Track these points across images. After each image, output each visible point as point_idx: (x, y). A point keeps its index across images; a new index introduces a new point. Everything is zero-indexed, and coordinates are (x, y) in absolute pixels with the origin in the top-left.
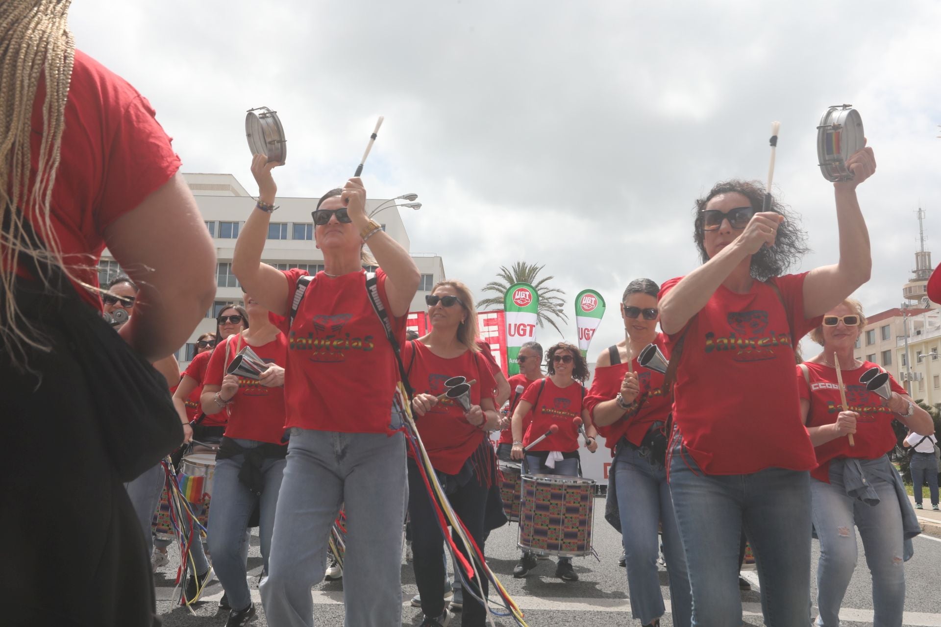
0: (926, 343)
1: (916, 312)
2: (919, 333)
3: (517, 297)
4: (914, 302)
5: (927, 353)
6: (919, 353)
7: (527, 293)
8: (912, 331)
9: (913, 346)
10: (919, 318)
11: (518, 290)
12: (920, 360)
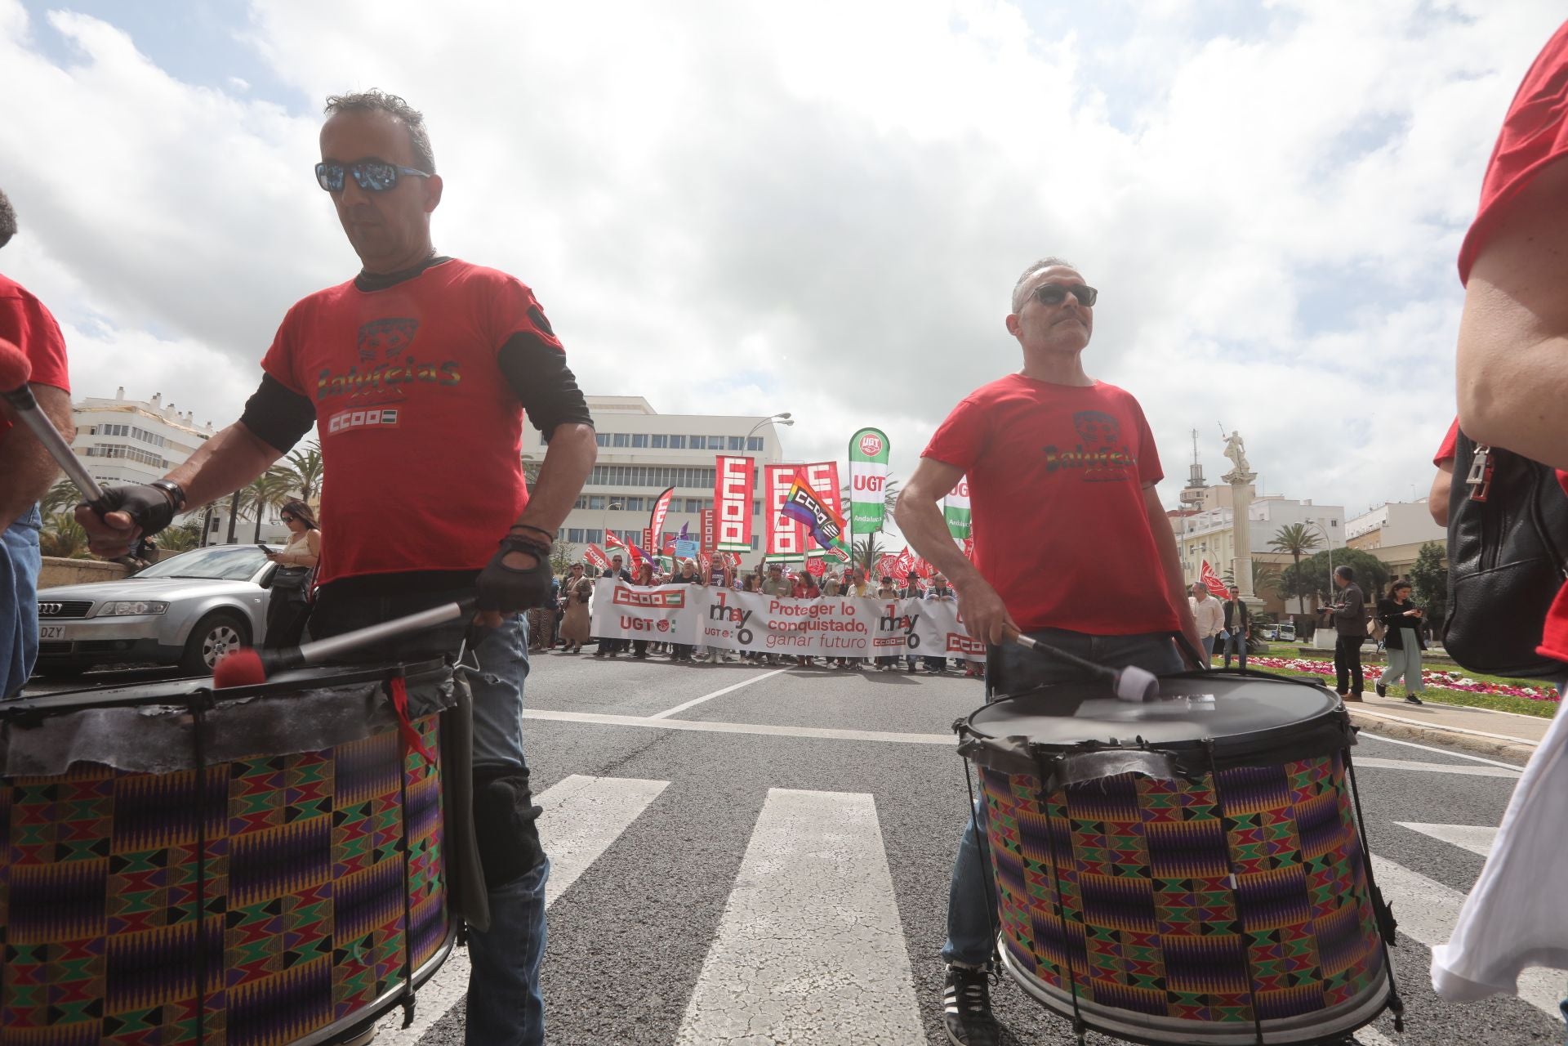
0: (1198, 538)
1: (1190, 513)
2: (1192, 530)
3: (864, 444)
4: (1189, 505)
5: (1198, 546)
6: (1192, 546)
7: (877, 440)
8: (1187, 529)
9: (1187, 541)
10: (1192, 518)
11: (866, 437)
12: (1192, 552)
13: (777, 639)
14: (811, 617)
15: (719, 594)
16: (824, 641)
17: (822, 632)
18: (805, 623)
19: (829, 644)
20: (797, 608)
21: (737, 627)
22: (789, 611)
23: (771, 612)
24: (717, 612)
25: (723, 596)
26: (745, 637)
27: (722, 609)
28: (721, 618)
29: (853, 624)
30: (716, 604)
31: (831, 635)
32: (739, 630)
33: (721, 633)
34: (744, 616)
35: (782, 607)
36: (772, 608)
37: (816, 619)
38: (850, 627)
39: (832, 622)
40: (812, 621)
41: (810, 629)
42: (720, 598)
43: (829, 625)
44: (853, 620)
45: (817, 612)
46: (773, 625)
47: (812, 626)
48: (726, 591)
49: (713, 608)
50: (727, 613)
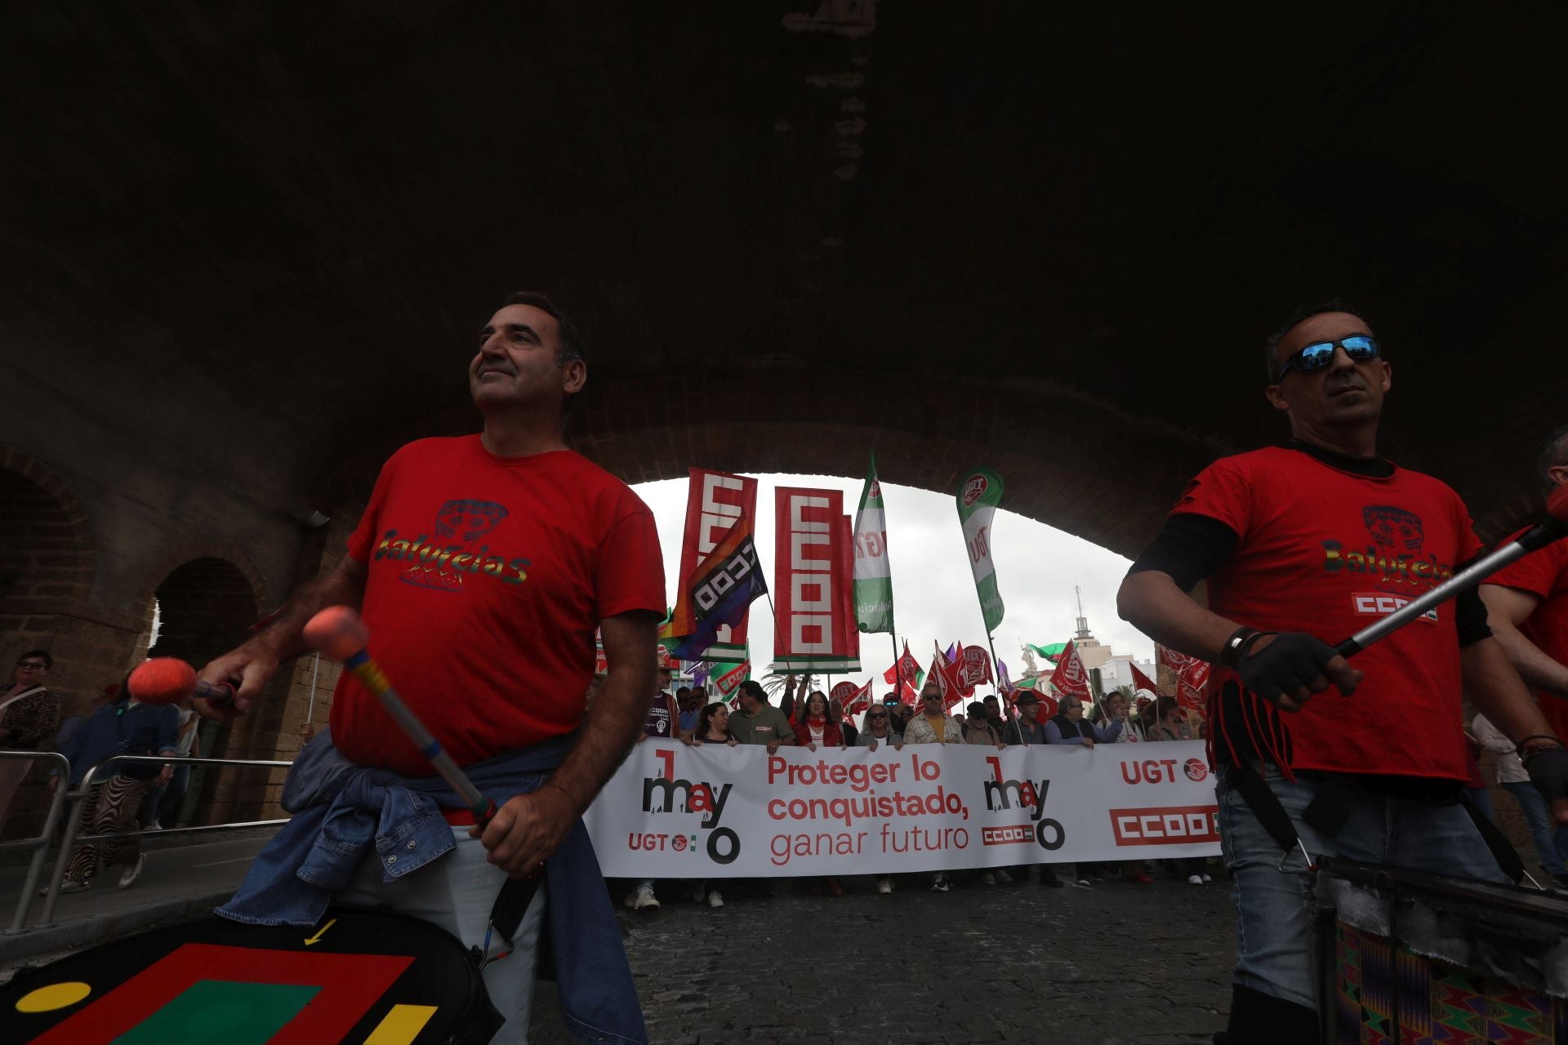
13: (793, 843)
14: (854, 787)
15: (660, 753)
16: (889, 838)
17: (880, 818)
18: (845, 802)
19: (900, 845)
20: (822, 766)
21: (705, 825)
22: (807, 775)
23: (771, 781)
24: (658, 794)
25: (668, 756)
26: (724, 846)
27: (669, 786)
28: (668, 807)
29: (940, 798)
30: (655, 777)
31: (900, 824)
32: (712, 830)
33: (668, 842)
34: (717, 798)
35: (792, 769)
36: (772, 772)
37: (866, 794)
38: (935, 804)
39: (898, 798)
40: (859, 797)
41: (858, 815)
42: (662, 761)
43: (894, 805)
44: (940, 789)
45: (865, 778)
46: (778, 810)
47: (860, 809)
48: (674, 745)
49: (649, 785)
50: (680, 795)
